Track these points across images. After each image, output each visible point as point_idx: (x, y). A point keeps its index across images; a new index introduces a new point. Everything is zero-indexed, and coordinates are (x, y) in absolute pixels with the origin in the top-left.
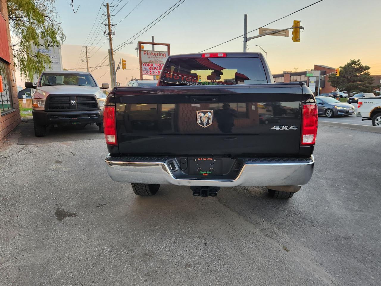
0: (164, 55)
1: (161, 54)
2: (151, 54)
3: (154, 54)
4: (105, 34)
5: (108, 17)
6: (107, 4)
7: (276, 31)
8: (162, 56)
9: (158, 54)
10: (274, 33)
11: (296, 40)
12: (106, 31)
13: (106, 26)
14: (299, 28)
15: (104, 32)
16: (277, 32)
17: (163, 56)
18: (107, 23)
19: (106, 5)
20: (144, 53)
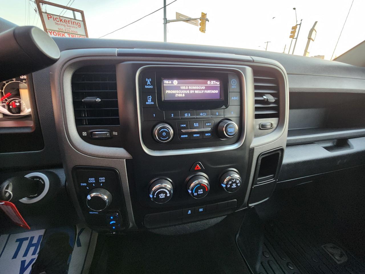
0: (79, 24)
1: (73, 22)
2: (59, 20)
3: (63, 20)
7: (189, 18)
10: (188, 21)
11: (203, 31)
14: (205, 20)
16: (190, 20)
17: (77, 26)
20: (48, 18)
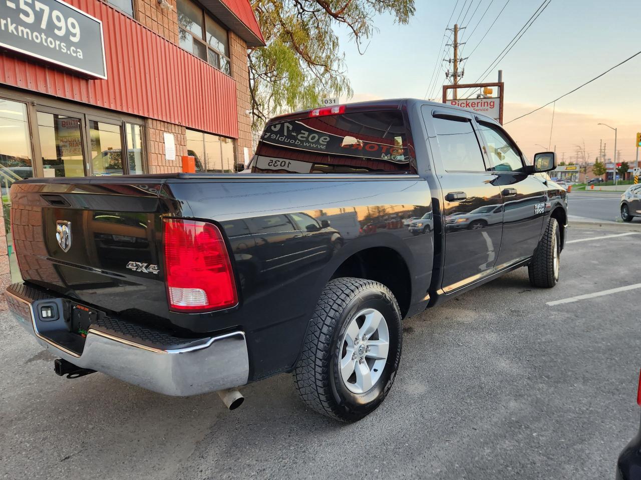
0: (492, 104)
1: (484, 103)
2: (465, 105)
3: (470, 105)
4: (447, 76)
5: (456, 47)
6: (456, 26)
8: (486, 107)
9: (480, 104)
12: (448, 71)
13: (450, 62)
15: (446, 73)
17: (489, 106)
18: (452, 58)
19: (453, 27)
